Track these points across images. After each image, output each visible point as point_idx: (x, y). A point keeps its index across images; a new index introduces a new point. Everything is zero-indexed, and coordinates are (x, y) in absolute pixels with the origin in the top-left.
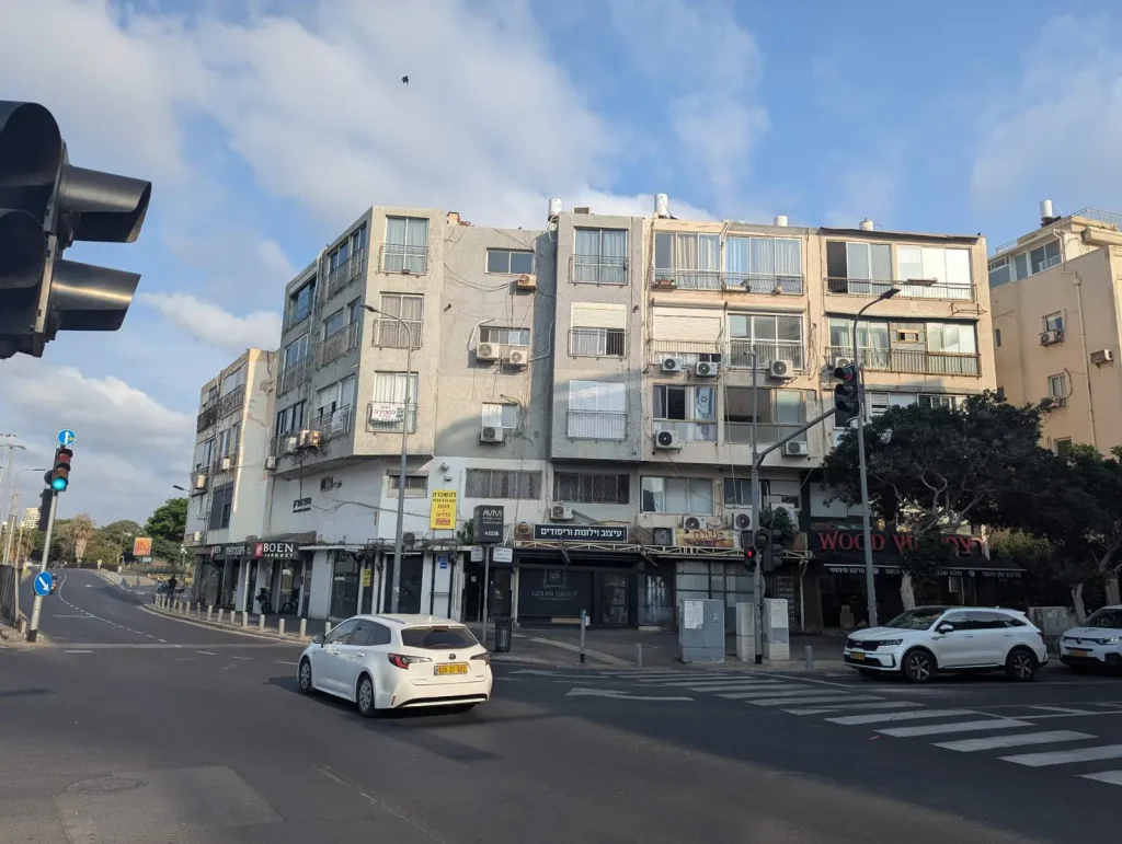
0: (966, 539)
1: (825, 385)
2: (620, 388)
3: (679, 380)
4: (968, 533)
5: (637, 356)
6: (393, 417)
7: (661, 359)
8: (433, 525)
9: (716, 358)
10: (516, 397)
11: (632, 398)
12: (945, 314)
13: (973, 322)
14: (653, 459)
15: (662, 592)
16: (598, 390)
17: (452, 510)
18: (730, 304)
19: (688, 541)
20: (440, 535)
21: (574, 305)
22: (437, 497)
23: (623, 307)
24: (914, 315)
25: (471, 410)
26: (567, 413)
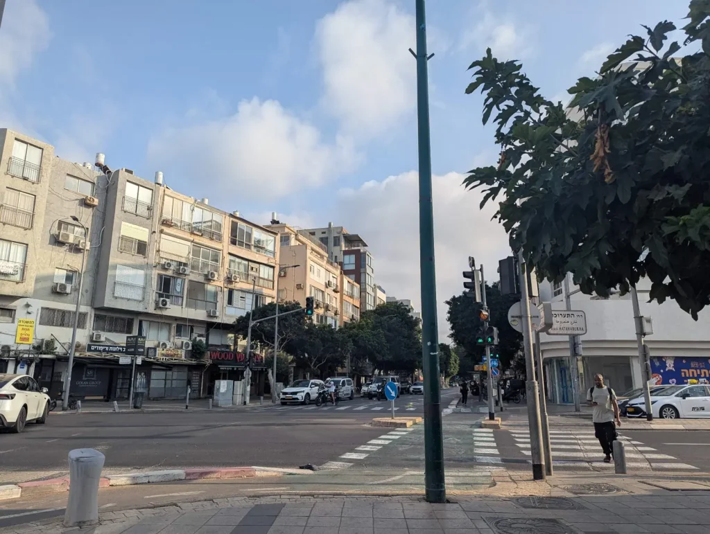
0: (259, 355)
1: (226, 285)
2: (141, 272)
3: (170, 273)
4: (259, 353)
5: (152, 257)
6: (11, 271)
7: (163, 261)
8: (18, 341)
9: (185, 265)
10: (76, 267)
11: (147, 278)
12: (266, 262)
13: (273, 267)
14: (154, 312)
15: (144, 381)
16: (132, 272)
17: (31, 332)
18: (195, 241)
19: (163, 355)
20: (21, 348)
21: (123, 223)
22: (22, 323)
23: (147, 230)
24: (257, 261)
25: (48, 271)
26: (115, 283)
